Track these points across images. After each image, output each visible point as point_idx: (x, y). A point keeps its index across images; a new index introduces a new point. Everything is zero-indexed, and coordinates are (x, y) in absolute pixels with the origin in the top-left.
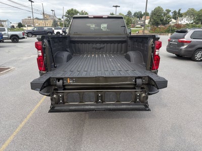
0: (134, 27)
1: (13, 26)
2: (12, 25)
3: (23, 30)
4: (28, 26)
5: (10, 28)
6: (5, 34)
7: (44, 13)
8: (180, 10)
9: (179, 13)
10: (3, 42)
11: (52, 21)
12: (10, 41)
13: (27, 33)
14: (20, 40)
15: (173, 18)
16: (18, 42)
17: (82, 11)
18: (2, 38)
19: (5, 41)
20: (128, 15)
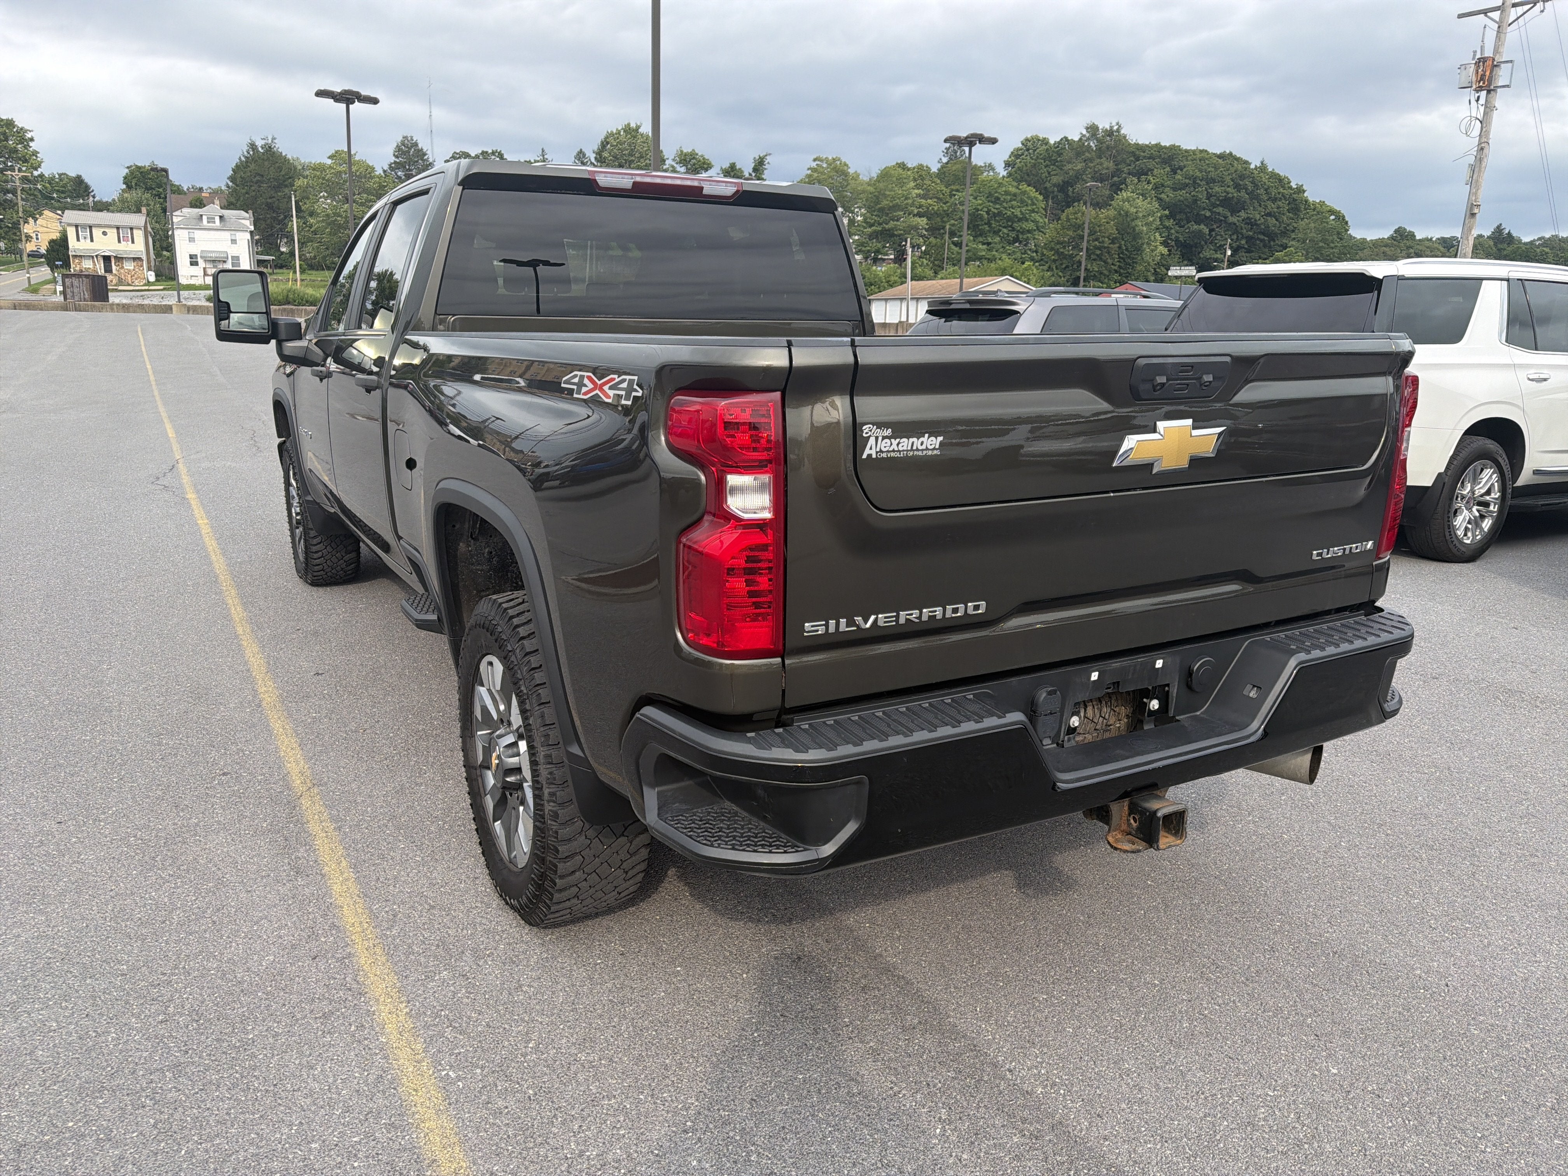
8: (760, 162)
20: (399, 173)
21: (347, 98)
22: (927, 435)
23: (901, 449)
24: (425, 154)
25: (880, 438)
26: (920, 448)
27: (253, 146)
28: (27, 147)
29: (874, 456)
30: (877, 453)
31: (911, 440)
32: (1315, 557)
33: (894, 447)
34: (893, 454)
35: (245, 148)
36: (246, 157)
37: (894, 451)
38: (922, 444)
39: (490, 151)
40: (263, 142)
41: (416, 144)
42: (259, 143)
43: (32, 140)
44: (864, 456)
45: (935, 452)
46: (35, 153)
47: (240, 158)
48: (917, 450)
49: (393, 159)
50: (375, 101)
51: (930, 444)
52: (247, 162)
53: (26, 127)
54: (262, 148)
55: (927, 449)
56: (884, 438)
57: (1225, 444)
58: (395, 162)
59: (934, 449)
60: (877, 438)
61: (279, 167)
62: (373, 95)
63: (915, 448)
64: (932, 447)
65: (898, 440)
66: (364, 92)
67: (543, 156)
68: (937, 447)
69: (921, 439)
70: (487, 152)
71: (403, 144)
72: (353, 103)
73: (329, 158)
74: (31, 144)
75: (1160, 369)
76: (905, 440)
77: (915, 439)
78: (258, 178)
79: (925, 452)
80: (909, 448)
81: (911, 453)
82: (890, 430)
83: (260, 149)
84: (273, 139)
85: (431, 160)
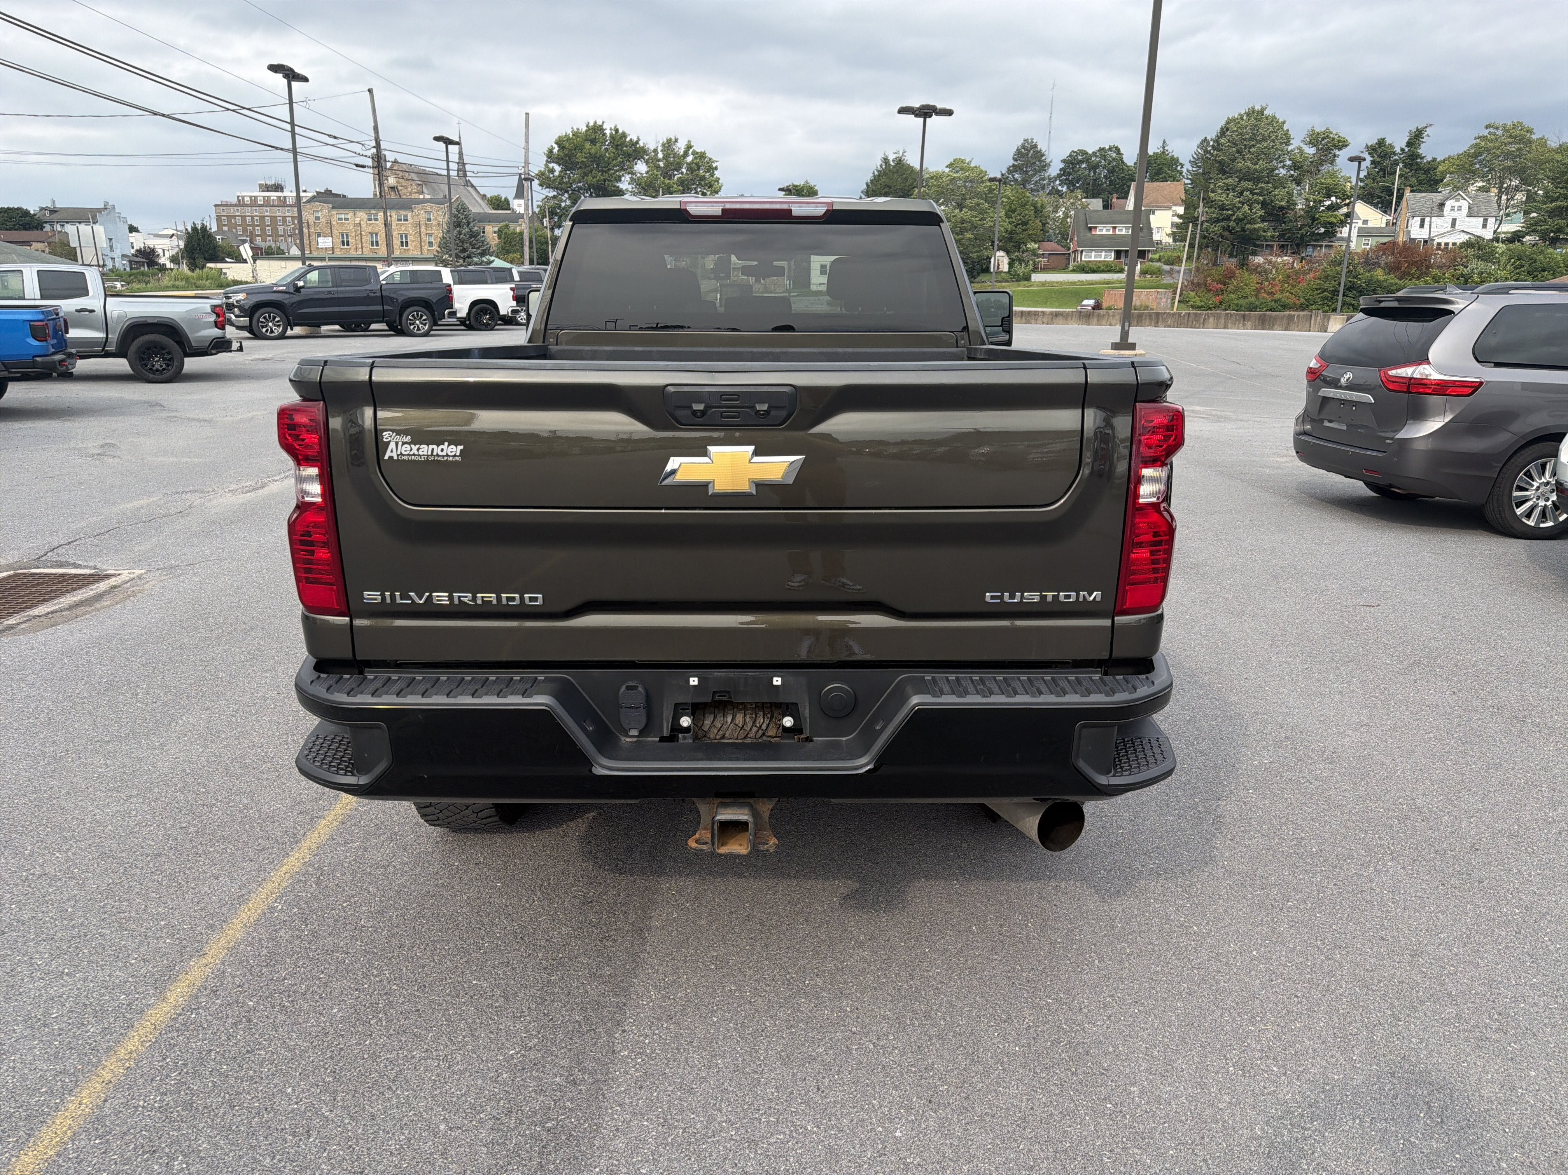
0: (1061, 263)
1: (148, 256)
2: (138, 241)
3: (222, 283)
4: (259, 254)
5: (121, 264)
6: (84, 317)
7: (379, 160)
8: (1416, 137)
9: (1412, 158)
10: (67, 376)
11: (440, 216)
12: (121, 365)
13: (251, 311)
14: (191, 364)
15: (1369, 198)
16: (177, 376)
17: (669, 145)
18: (62, 344)
19: (82, 366)
20: (1016, 176)
21: (925, 112)
22: (446, 444)
23: (421, 453)
24: (1043, 155)
25: (400, 444)
26: (440, 454)
27: (886, 160)
28: (712, 175)
29: (395, 458)
30: (398, 455)
31: (431, 447)
32: (988, 599)
33: (415, 451)
34: (413, 458)
35: (879, 162)
36: (878, 171)
37: (414, 455)
38: (442, 450)
39: (1107, 147)
40: (895, 156)
41: (1036, 146)
42: (891, 157)
43: (716, 168)
44: (386, 457)
45: (456, 458)
46: (717, 180)
47: (874, 173)
48: (438, 455)
49: (1012, 162)
50: (949, 113)
51: (452, 451)
52: (879, 176)
53: (714, 159)
54: (893, 161)
55: (447, 455)
56: (403, 443)
57: (803, 472)
58: (1014, 165)
59: (455, 456)
60: (397, 444)
61: (905, 179)
62: (948, 107)
63: (435, 453)
64: (453, 454)
65: (417, 446)
66: (939, 106)
67: (1163, 147)
68: (458, 454)
69: (441, 447)
70: (1103, 149)
71: (1023, 147)
72: (930, 116)
73: (947, 167)
74: (716, 172)
75: (697, 397)
76: (425, 446)
77: (435, 447)
78: (886, 190)
79: (445, 458)
80: (430, 453)
81: (432, 458)
82: (409, 437)
83: (892, 163)
84: (904, 152)
85: (1048, 161)
